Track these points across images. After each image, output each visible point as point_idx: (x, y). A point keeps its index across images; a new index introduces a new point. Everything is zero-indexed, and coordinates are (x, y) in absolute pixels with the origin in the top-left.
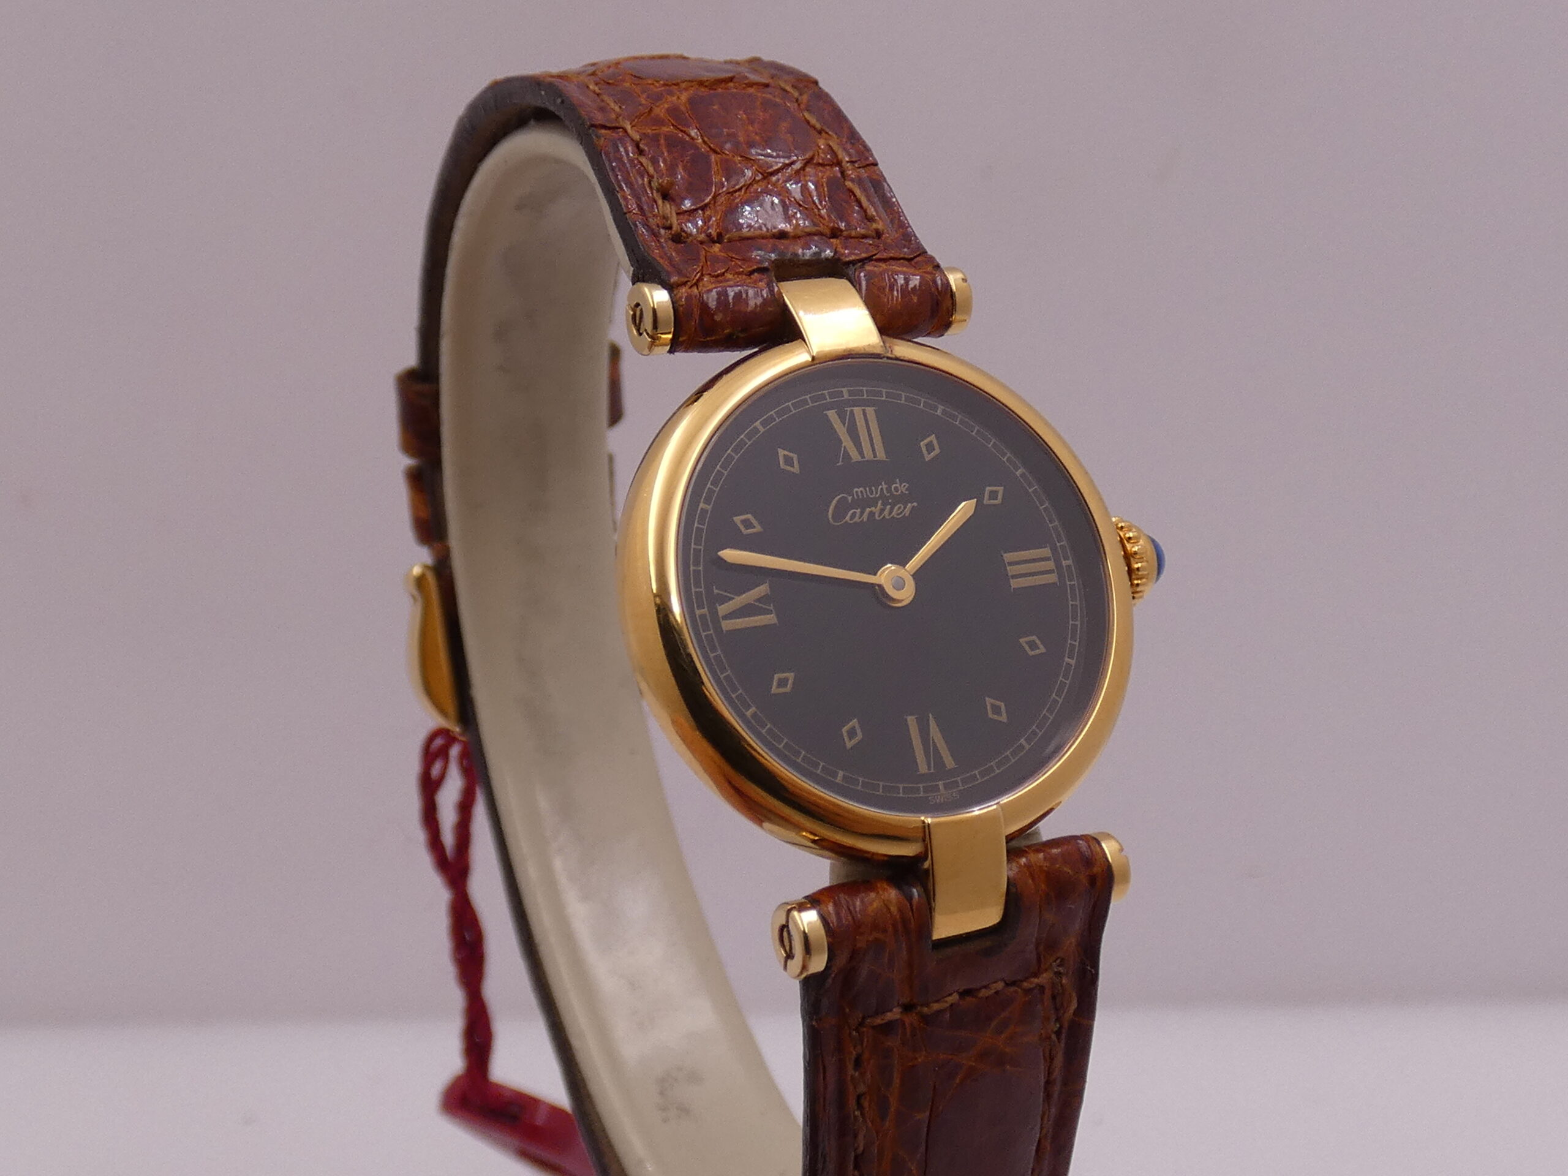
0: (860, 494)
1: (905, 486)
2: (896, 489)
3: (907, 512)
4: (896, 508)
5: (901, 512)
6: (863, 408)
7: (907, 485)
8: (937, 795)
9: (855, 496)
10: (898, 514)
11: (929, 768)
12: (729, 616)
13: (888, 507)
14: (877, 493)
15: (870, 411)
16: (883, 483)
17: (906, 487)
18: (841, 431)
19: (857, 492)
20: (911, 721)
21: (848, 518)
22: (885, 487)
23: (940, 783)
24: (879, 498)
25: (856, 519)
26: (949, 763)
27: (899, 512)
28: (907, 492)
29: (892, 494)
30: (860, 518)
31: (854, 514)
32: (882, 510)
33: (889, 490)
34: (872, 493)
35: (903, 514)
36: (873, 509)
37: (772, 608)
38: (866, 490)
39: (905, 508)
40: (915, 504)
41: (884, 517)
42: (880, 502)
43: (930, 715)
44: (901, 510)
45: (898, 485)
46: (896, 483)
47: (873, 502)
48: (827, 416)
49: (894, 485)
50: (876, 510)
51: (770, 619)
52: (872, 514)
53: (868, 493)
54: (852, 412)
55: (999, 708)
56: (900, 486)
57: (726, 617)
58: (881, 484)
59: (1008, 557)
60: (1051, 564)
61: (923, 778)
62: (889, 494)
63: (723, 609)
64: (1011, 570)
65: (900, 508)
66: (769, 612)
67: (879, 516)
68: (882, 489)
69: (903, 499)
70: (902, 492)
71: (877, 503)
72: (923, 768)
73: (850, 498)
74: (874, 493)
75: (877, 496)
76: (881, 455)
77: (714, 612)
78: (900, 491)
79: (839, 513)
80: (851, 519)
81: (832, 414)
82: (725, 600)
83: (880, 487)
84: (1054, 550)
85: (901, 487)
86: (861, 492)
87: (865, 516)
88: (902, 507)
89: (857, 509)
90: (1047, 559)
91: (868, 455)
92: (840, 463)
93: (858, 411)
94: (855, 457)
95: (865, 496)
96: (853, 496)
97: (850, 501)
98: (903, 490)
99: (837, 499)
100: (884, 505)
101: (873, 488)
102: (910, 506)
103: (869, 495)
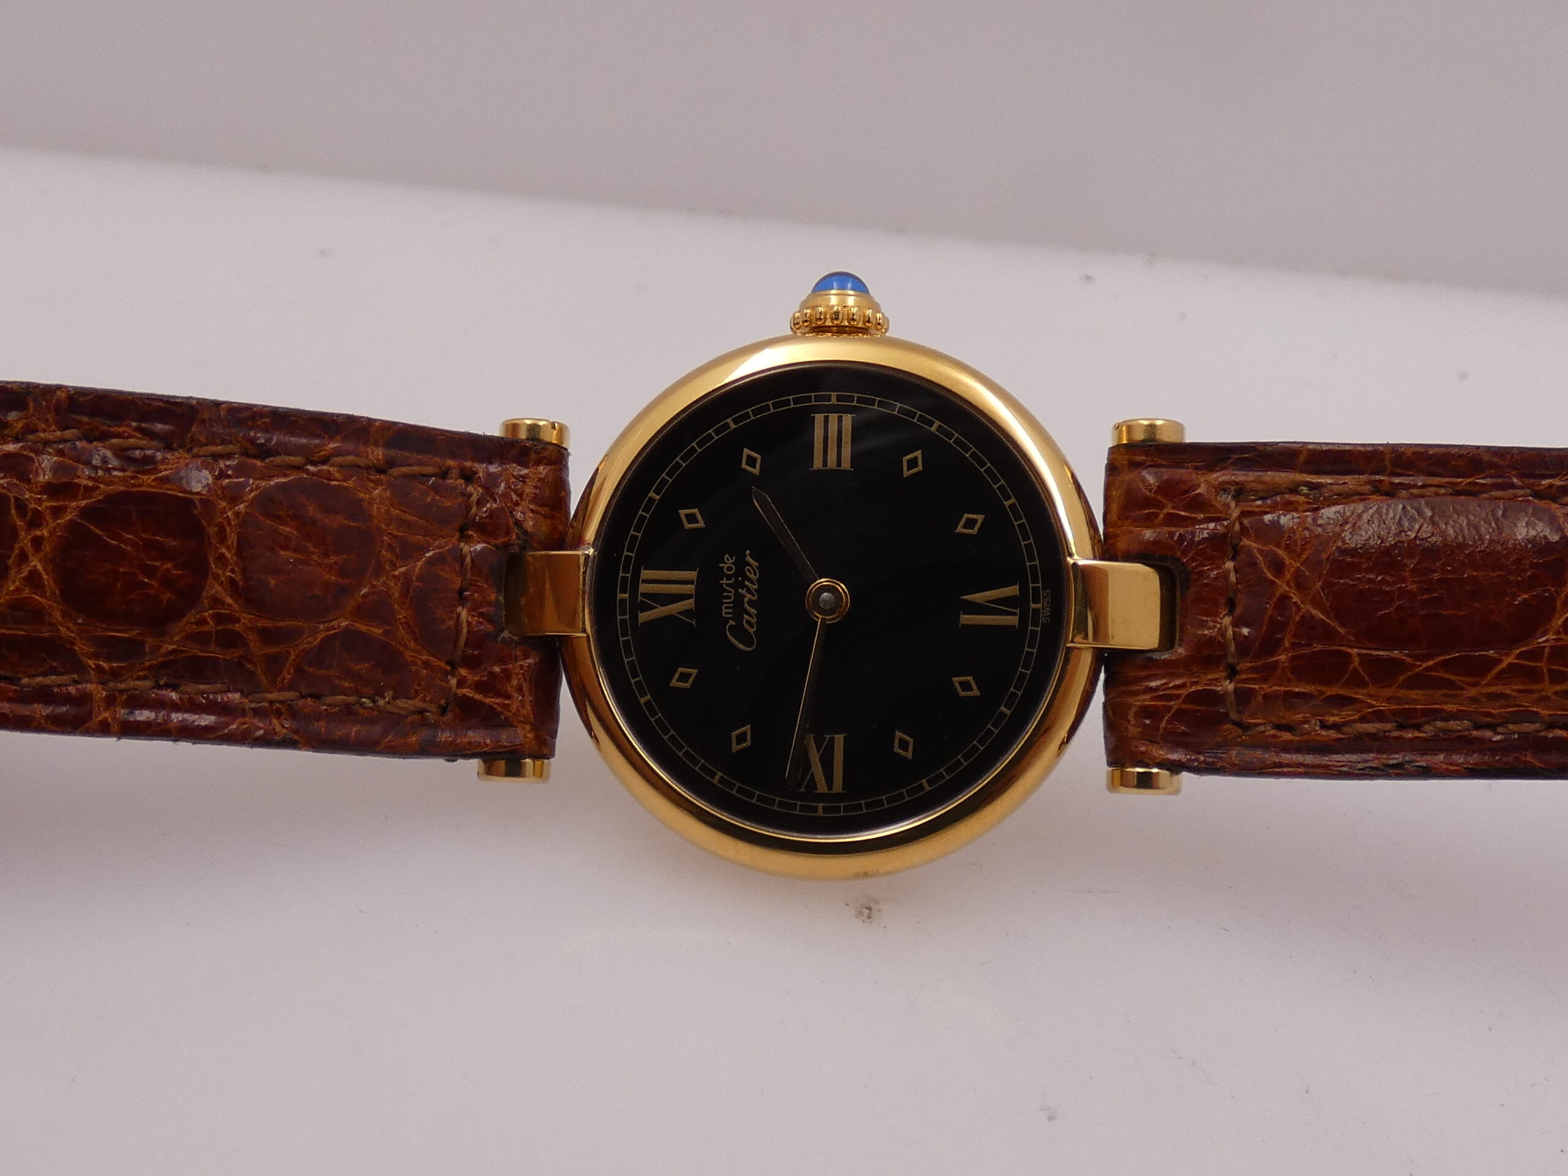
0: (728, 610)
1: (728, 560)
2: (729, 569)
3: (755, 564)
4: (748, 574)
6: (640, 582)
7: (727, 556)
8: (1043, 613)
9: (729, 616)
10: (755, 575)
11: (1015, 614)
12: (829, 781)
13: (747, 583)
14: (730, 592)
15: (645, 574)
16: (721, 582)
17: (729, 557)
18: (660, 611)
20: (966, 619)
21: (752, 631)
22: (724, 581)
23: (1032, 605)
24: (736, 592)
25: (754, 620)
26: (1013, 590)
28: (734, 558)
29: (733, 575)
30: (753, 617)
31: (748, 622)
32: (749, 591)
33: (729, 577)
34: (730, 597)
35: (756, 568)
36: (746, 600)
37: (829, 736)
38: (726, 603)
39: (752, 568)
40: (748, 552)
41: (755, 590)
42: (740, 590)
43: (962, 597)
45: (726, 566)
46: (723, 567)
47: (739, 598)
48: (644, 623)
49: (725, 569)
50: (747, 597)
51: (839, 742)
52: (750, 602)
53: (728, 601)
54: (643, 595)
55: (968, 519)
56: (726, 563)
57: (830, 787)
58: (722, 584)
59: (818, 464)
60: (833, 417)
61: (1023, 623)
62: (734, 579)
63: (822, 787)
64: (832, 463)
65: (749, 570)
66: (832, 740)
67: (755, 596)
69: (741, 564)
70: (733, 563)
71: (740, 594)
72: (1013, 620)
73: (732, 622)
74: (730, 594)
75: (732, 590)
76: (692, 575)
77: (822, 797)
78: (732, 566)
79: (745, 638)
80: (752, 627)
81: (644, 617)
82: (812, 784)
83: (724, 586)
84: (818, 410)
85: (728, 563)
86: (726, 608)
87: (753, 611)
88: (748, 567)
89: (744, 618)
90: (826, 419)
91: (690, 588)
92: (694, 623)
93: (643, 588)
94: (690, 603)
95: (732, 605)
96: (730, 618)
97: (734, 623)
98: (731, 561)
99: (730, 636)
100: (743, 586)
101: (725, 594)
102: (749, 559)
103: (731, 600)
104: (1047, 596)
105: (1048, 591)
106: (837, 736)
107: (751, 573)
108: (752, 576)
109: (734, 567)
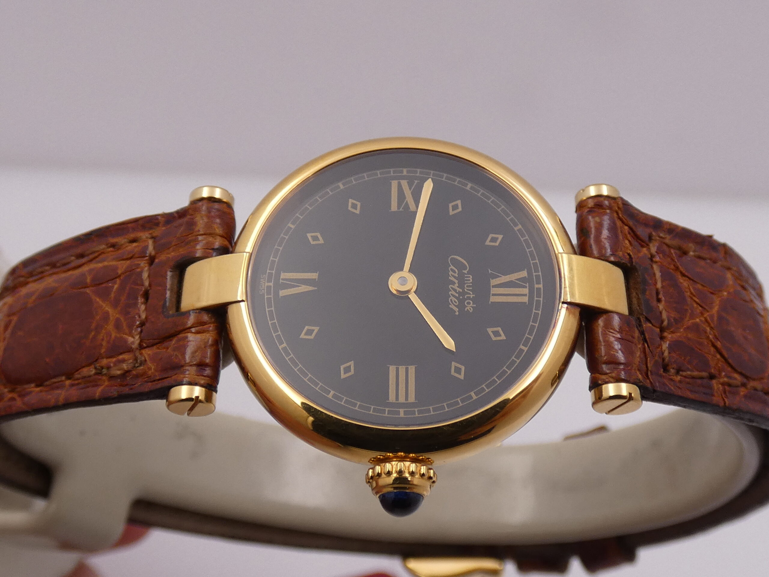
2: (469, 303)
3: (452, 306)
4: (456, 300)
5: (453, 304)
6: (528, 295)
7: (471, 312)
8: (265, 280)
9: (467, 275)
10: (451, 300)
11: (283, 279)
12: (400, 186)
13: (457, 295)
15: (526, 299)
16: (474, 296)
17: (470, 310)
18: (512, 277)
19: (470, 277)
20: (314, 276)
21: (452, 267)
22: (472, 296)
23: (272, 284)
24: (463, 290)
25: (451, 273)
26: (283, 293)
27: (453, 301)
28: (466, 310)
29: (466, 299)
30: (452, 275)
31: (455, 272)
32: (455, 290)
33: (469, 298)
35: (451, 303)
36: (457, 285)
37: (401, 210)
38: (470, 283)
39: (454, 305)
40: (457, 313)
41: (451, 291)
42: (461, 290)
43: (317, 288)
44: (454, 303)
46: (473, 304)
47: (461, 286)
48: (523, 270)
49: (471, 303)
50: (456, 286)
51: (394, 207)
52: (454, 283)
54: (525, 287)
55: (310, 335)
58: (473, 294)
59: (412, 369)
60: (402, 399)
61: (278, 275)
62: (466, 297)
63: (404, 183)
64: (402, 369)
66: (399, 208)
67: (451, 287)
68: (470, 294)
69: (461, 306)
70: (466, 306)
71: (460, 288)
72: (283, 275)
73: (466, 272)
74: (468, 288)
75: (466, 290)
76: (493, 299)
77: (404, 178)
79: (456, 263)
80: (451, 269)
81: (524, 274)
82: (410, 185)
83: (471, 293)
84: (412, 405)
85: (470, 307)
86: (469, 280)
87: (452, 278)
88: (456, 304)
89: (458, 274)
90: (407, 398)
91: (494, 291)
92: (490, 271)
93: (526, 291)
94: (494, 282)
95: (466, 282)
96: (467, 274)
97: (463, 271)
98: (468, 308)
99: (466, 263)
100: (459, 293)
101: (471, 288)
102: (456, 309)
103: (466, 285)
104: (262, 290)
105: (261, 293)
106: (396, 209)
107: (454, 301)
108: (454, 299)
109: (466, 304)
